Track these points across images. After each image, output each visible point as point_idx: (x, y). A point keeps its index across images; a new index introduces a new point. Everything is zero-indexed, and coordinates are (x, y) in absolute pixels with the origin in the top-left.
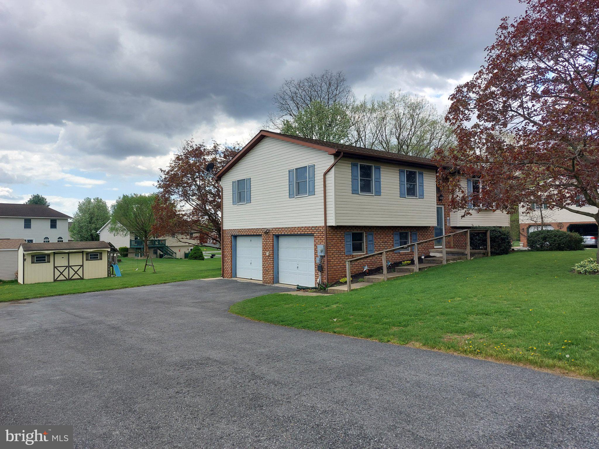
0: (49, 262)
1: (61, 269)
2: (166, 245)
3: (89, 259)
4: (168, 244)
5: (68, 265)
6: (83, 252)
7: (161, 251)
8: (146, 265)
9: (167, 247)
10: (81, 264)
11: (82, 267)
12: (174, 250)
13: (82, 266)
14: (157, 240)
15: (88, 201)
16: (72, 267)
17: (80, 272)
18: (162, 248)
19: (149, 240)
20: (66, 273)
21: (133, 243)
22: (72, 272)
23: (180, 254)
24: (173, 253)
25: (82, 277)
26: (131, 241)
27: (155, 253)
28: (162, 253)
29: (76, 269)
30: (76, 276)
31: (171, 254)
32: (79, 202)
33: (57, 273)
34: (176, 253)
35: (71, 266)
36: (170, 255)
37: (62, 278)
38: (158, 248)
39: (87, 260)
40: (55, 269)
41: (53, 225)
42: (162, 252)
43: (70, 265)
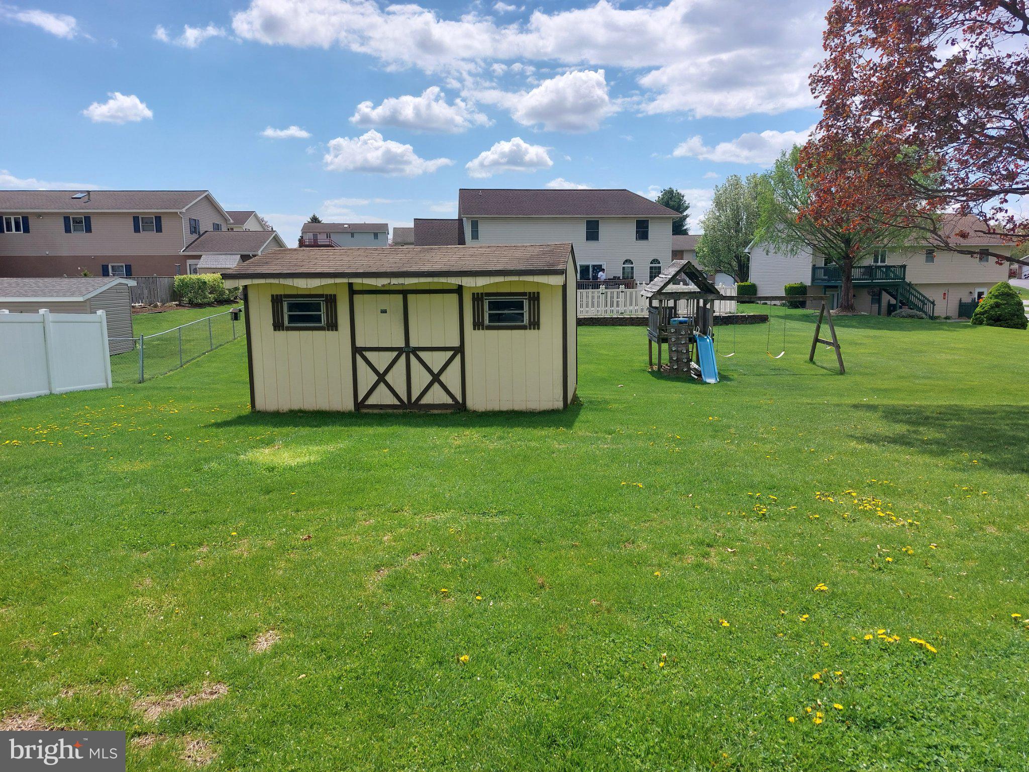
0: (333, 326)
1: (381, 361)
2: (907, 280)
3: (487, 322)
4: (911, 277)
5: (402, 345)
6: (459, 290)
7: (892, 296)
8: (817, 340)
9: (910, 285)
10: (456, 344)
11: (458, 359)
12: (929, 294)
13: (460, 350)
14: (883, 267)
15: (736, 184)
16: (422, 354)
17: (452, 378)
18: (895, 286)
19: (860, 267)
20: (397, 377)
21: (821, 274)
22: (421, 378)
23: (945, 306)
24: (924, 300)
25: (460, 400)
26: (814, 268)
27: (877, 299)
28: (893, 301)
29: (436, 360)
30: (436, 396)
31: (920, 304)
32: (717, 186)
33: (367, 378)
34: (933, 303)
35: (415, 351)
36: (916, 307)
37: (382, 397)
38: (884, 288)
39: (478, 325)
40: (359, 359)
41: (642, 233)
42: (896, 299)
43: (413, 343)
